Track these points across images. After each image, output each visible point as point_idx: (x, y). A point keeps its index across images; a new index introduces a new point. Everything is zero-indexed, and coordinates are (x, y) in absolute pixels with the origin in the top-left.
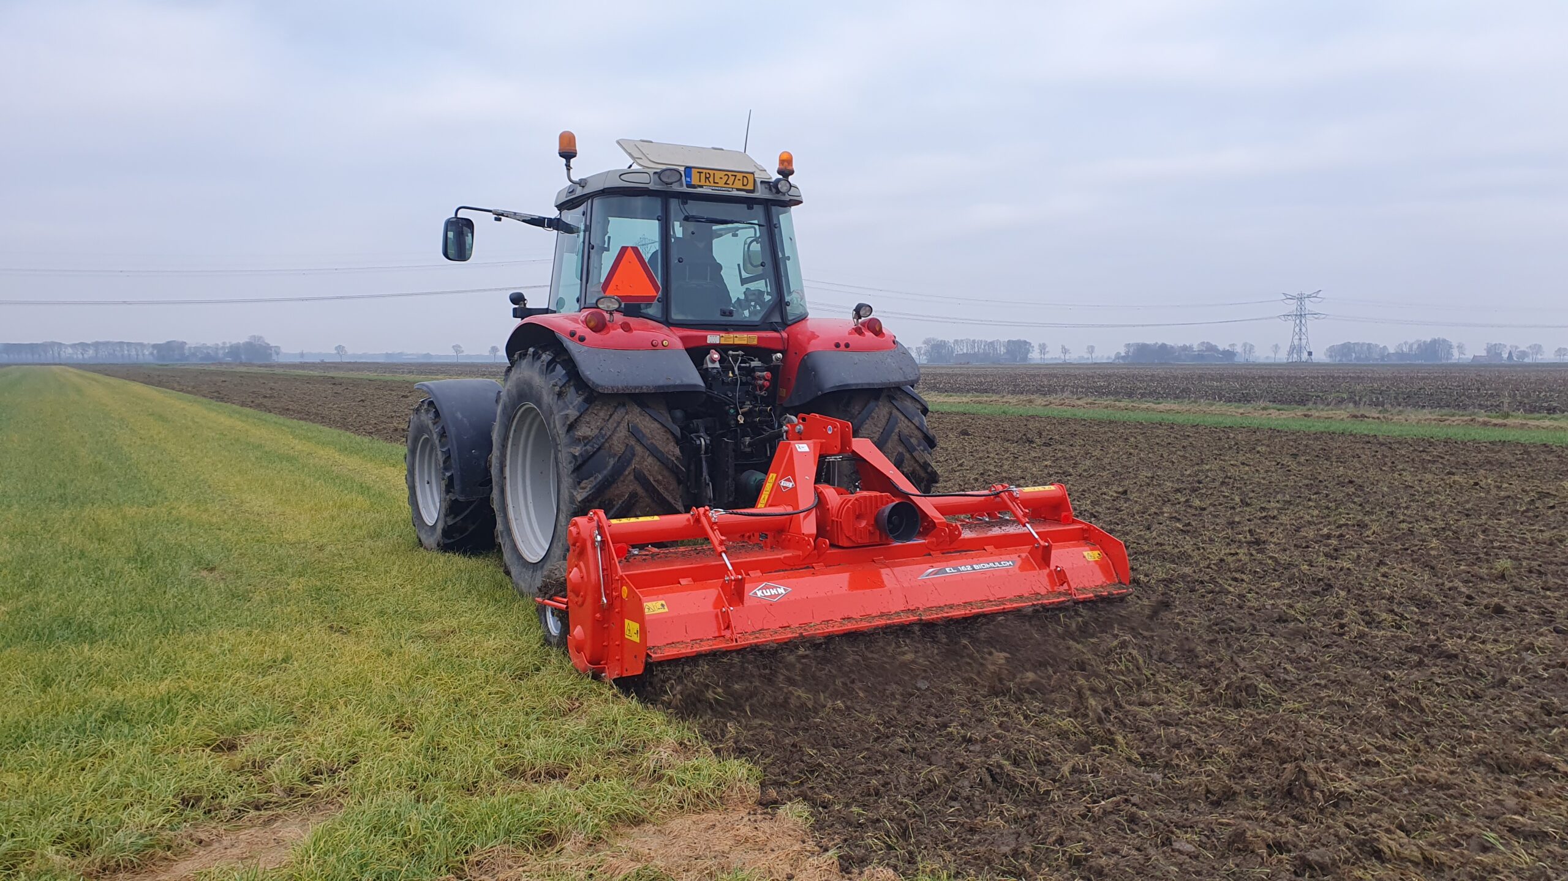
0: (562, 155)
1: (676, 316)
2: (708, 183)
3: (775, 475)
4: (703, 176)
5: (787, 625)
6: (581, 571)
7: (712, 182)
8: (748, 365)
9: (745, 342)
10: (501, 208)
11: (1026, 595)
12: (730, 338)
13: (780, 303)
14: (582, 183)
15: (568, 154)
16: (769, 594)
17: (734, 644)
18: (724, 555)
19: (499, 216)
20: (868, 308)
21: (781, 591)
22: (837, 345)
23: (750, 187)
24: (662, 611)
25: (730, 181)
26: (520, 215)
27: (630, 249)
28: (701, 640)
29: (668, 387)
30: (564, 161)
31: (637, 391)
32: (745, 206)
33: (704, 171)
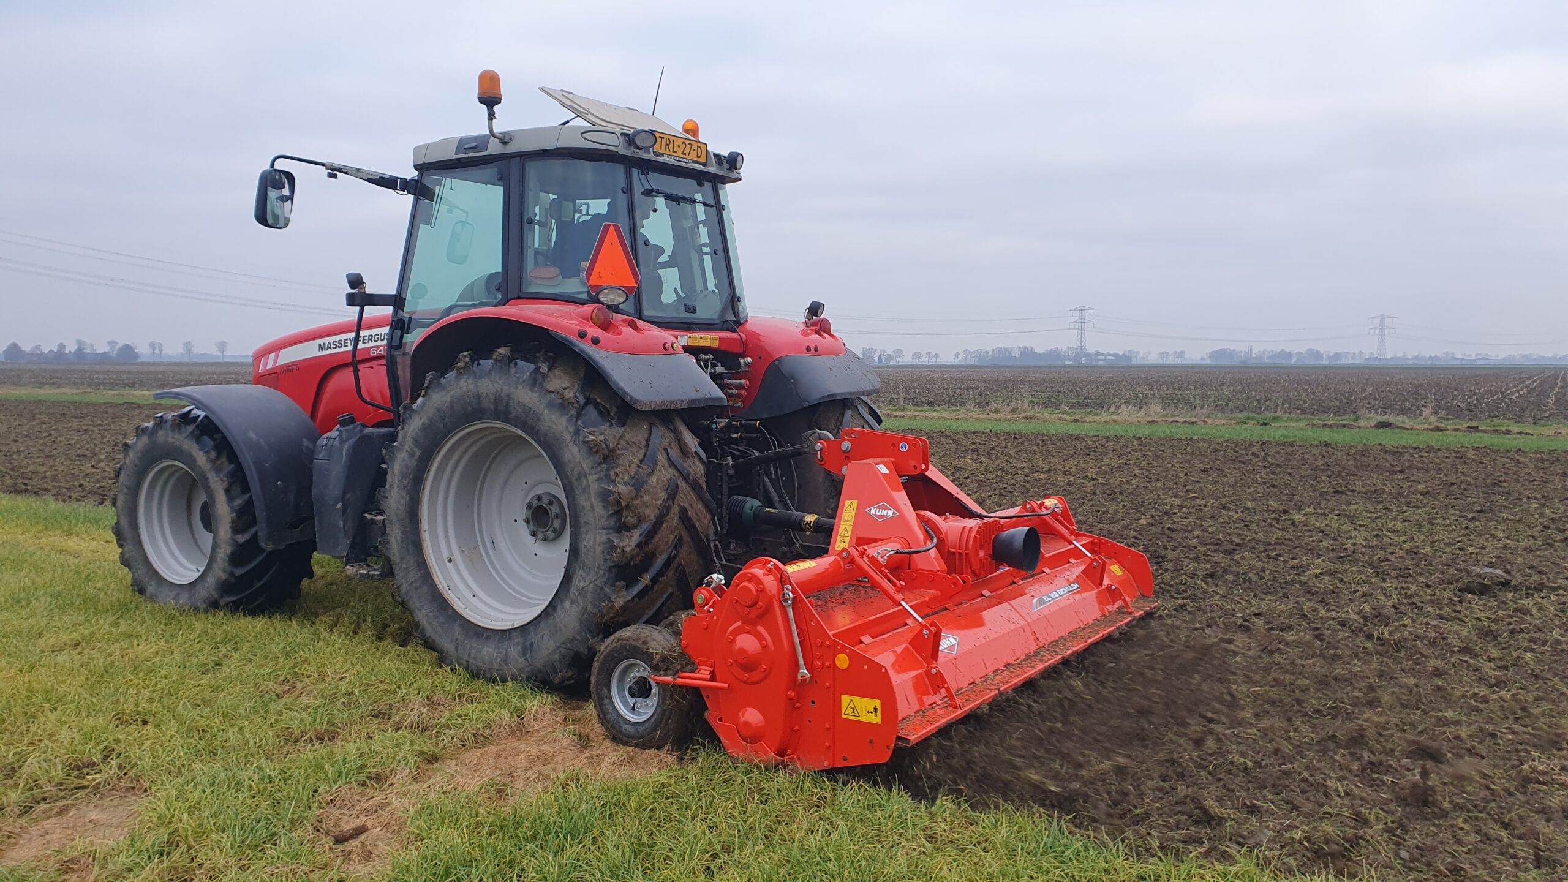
0: (482, 100)
2: (667, 152)
3: (855, 503)
4: (664, 142)
5: (972, 680)
6: (760, 637)
7: (671, 150)
9: (708, 344)
10: (338, 162)
12: (696, 339)
13: (733, 300)
14: (505, 139)
15: (490, 100)
16: (946, 646)
17: (960, 711)
18: (904, 603)
19: (334, 171)
20: (820, 307)
21: (953, 641)
22: (808, 349)
23: (703, 160)
25: (687, 152)
26: (366, 172)
30: (484, 107)
32: (694, 182)
33: (665, 136)
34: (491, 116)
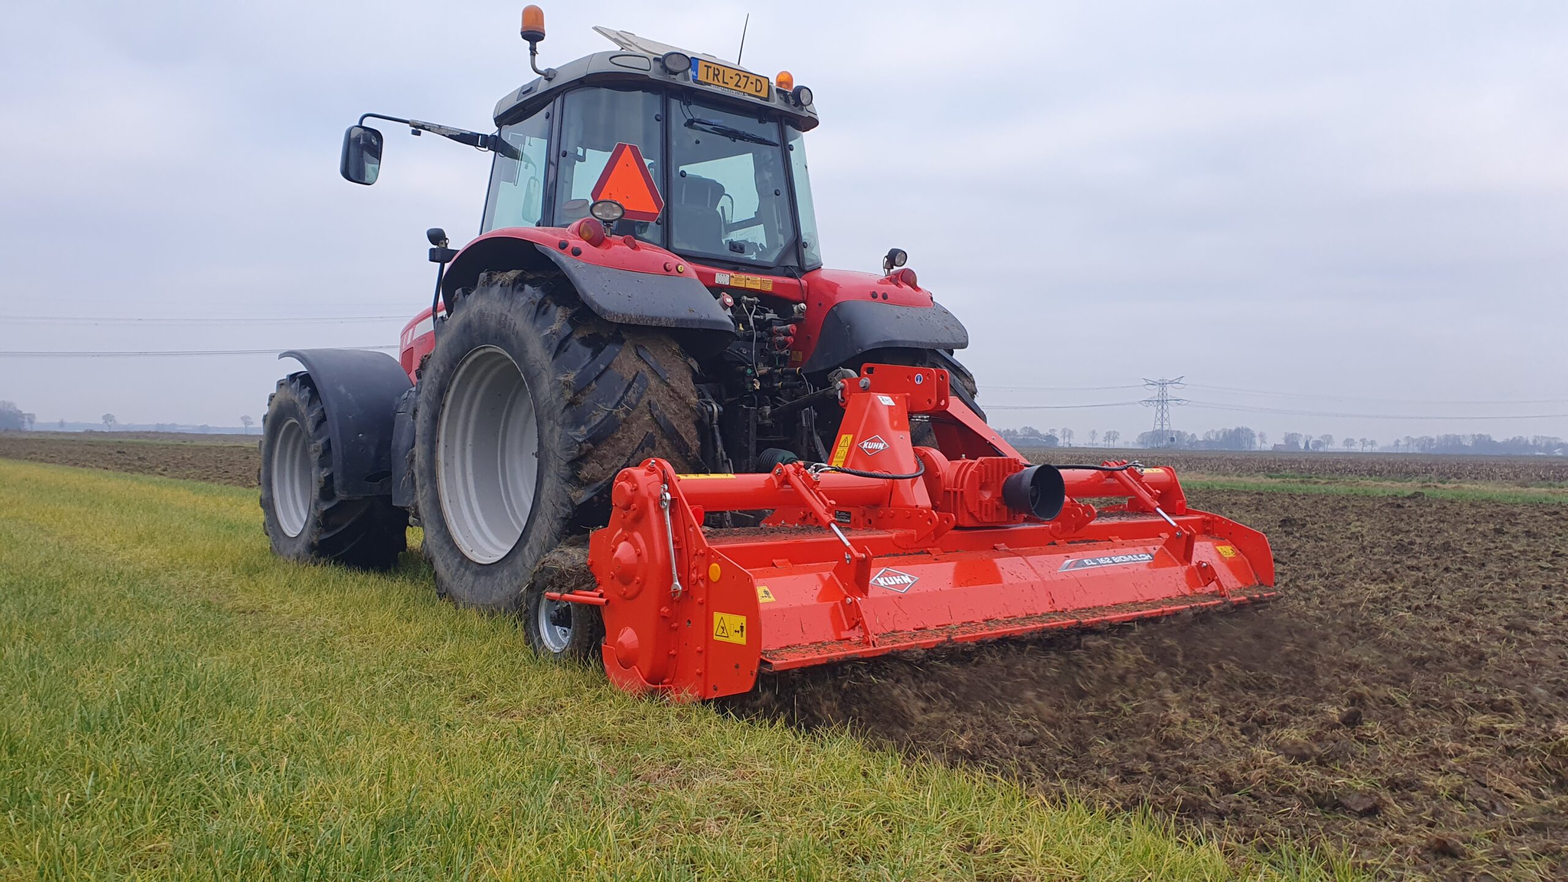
0: (525, 36)
1: (677, 245)
2: (716, 82)
3: (850, 437)
4: (711, 71)
5: (923, 626)
6: (636, 545)
7: (721, 81)
8: (762, 317)
9: (758, 287)
10: (421, 119)
11: (1175, 596)
12: (741, 280)
13: (797, 244)
14: (549, 75)
15: (533, 35)
16: (893, 583)
17: (872, 648)
18: (833, 526)
19: (418, 129)
20: (904, 255)
21: (907, 579)
22: (874, 296)
23: (764, 94)
25: (742, 84)
26: (447, 129)
27: (627, 147)
28: (823, 643)
30: (527, 43)
31: (654, 324)
32: (756, 119)
33: (713, 66)
34: (533, 52)
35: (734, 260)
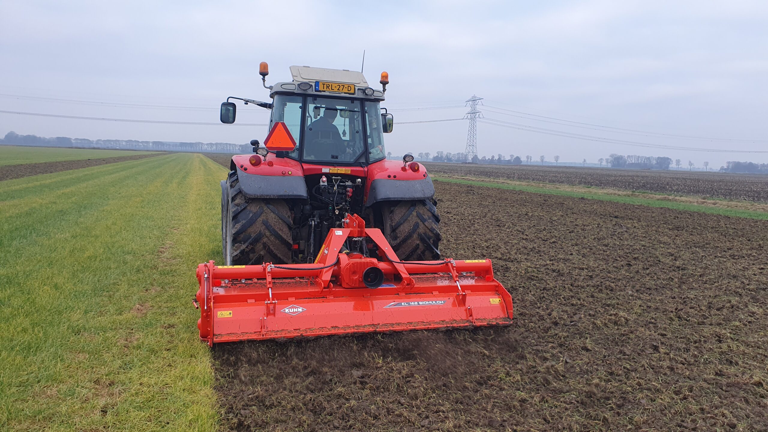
0: (261, 74)
1: (306, 158)
2: (328, 90)
3: (324, 246)
4: (325, 86)
5: (298, 328)
7: (330, 89)
8: (344, 184)
9: (344, 172)
10: (248, 98)
11: (447, 321)
12: (335, 170)
13: (366, 152)
15: (264, 74)
16: (292, 311)
17: (262, 337)
18: (270, 289)
19: (247, 102)
20: (411, 157)
21: (300, 310)
22: (389, 176)
23: (352, 91)
24: (229, 316)
25: (341, 89)
26: (256, 102)
27: (280, 123)
28: (247, 333)
29: (285, 196)
30: (262, 77)
31: (268, 197)
32: (350, 101)
33: (326, 83)
34: (264, 80)
35: (333, 162)
